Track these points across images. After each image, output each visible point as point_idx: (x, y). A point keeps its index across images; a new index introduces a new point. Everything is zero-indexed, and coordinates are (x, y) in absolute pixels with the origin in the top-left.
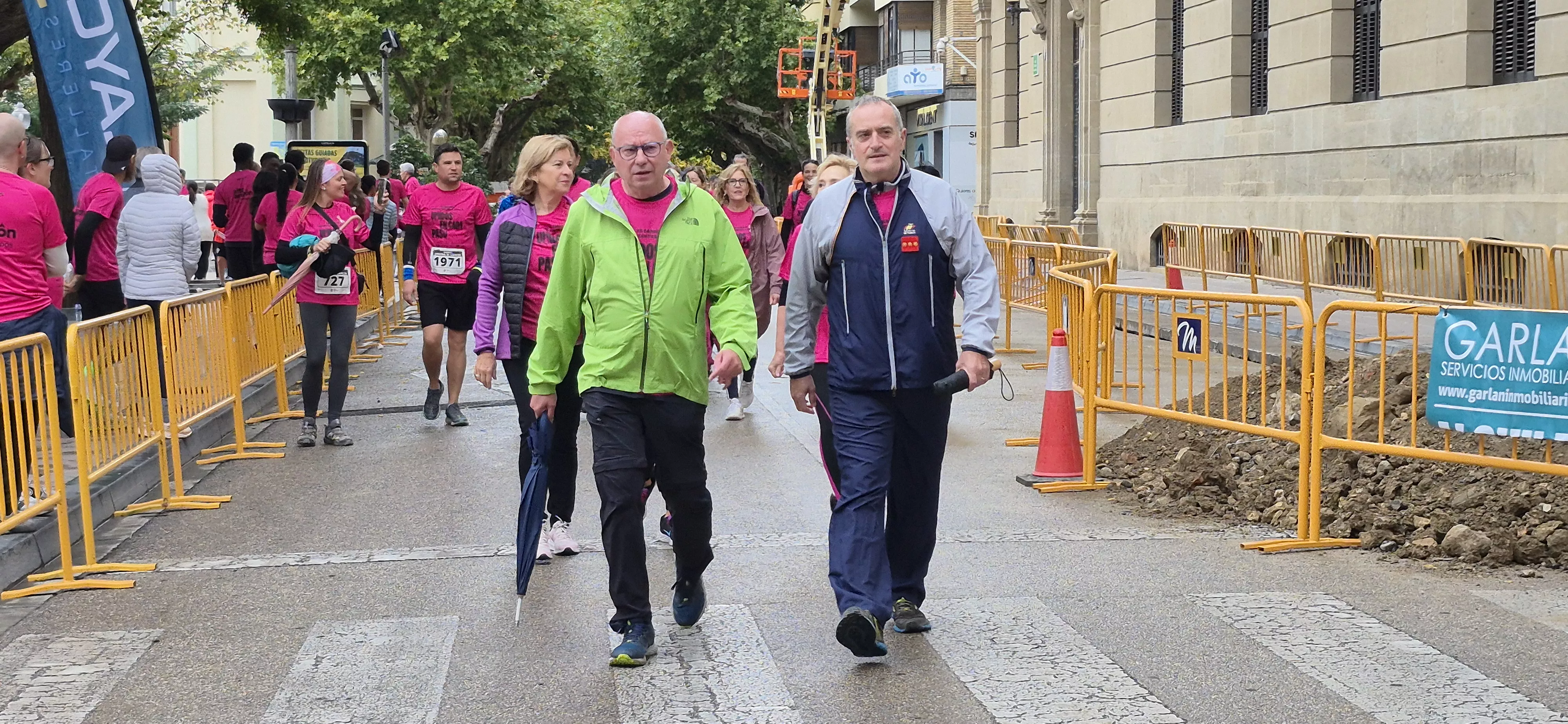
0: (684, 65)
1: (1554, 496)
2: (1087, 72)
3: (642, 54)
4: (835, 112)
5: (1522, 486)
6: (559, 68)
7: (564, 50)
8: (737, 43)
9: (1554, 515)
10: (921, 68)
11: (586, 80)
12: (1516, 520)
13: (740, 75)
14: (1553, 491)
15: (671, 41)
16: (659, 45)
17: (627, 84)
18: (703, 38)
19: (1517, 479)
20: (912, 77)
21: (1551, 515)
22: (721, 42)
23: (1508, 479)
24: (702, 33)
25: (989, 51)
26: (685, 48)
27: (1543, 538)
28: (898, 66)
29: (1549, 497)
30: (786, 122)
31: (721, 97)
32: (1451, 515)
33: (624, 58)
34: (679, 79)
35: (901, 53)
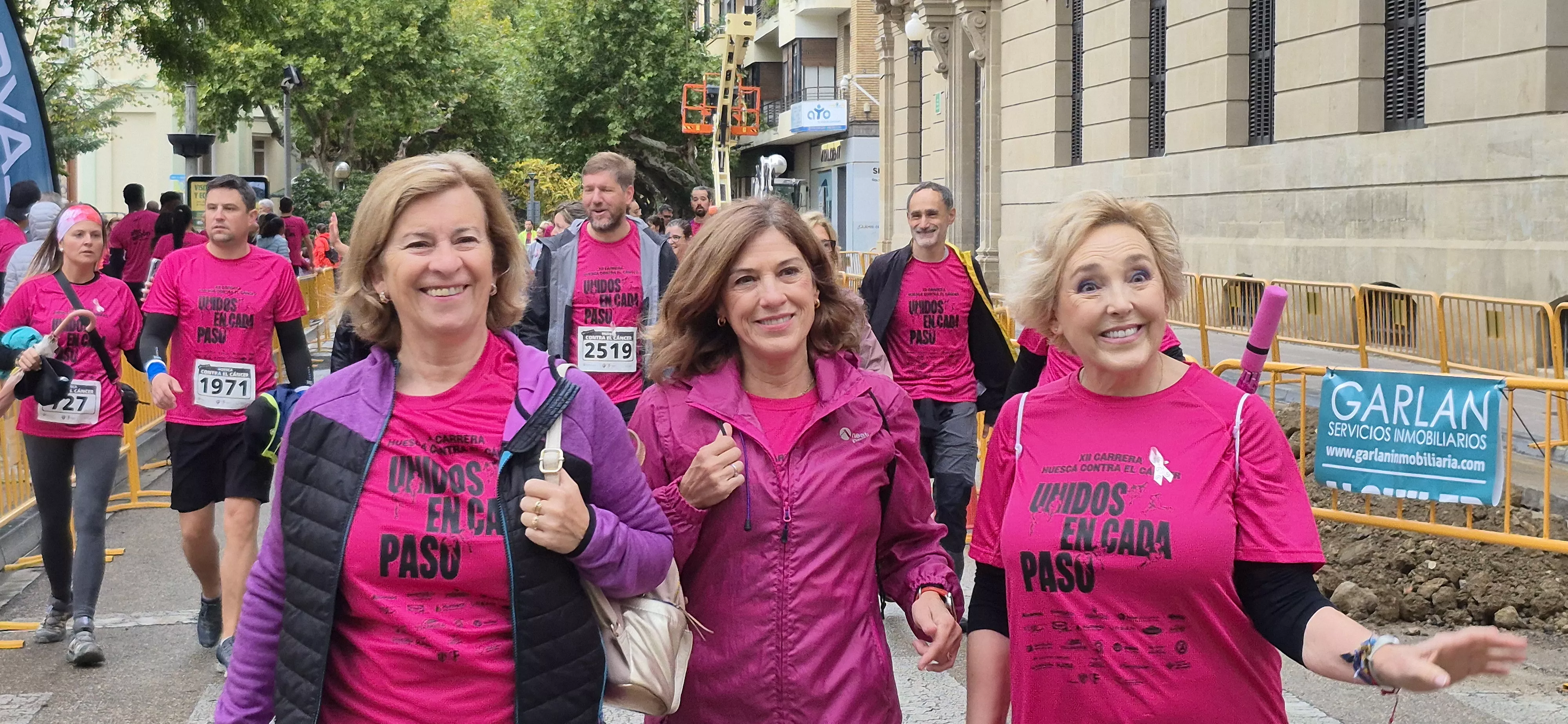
0: (588, 99)
1: (1438, 553)
2: (988, 112)
3: (546, 88)
4: (739, 146)
5: (1409, 543)
6: (463, 102)
7: (468, 83)
8: (642, 78)
9: (1438, 572)
10: (825, 104)
11: (490, 113)
12: (1402, 577)
13: (644, 110)
14: (1438, 548)
15: (576, 76)
16: (563, 80)
17: (531, 118)
18: (607, 73)
19: (1404, 537)
20: (816, 113)
21: (1436, 572)
22: (626, 77)
23: (1395, 536)
24: (607, 68)
25: (892, 89)
26: (590, 82)
27: (1428, 595)
28: (803, 103)
29: (1435, 554)
30: (690, 157)
31: (625, 131)
32: (1339, 571)
33: (528, 92)
34: (584, 114)
35: (805, 89)
